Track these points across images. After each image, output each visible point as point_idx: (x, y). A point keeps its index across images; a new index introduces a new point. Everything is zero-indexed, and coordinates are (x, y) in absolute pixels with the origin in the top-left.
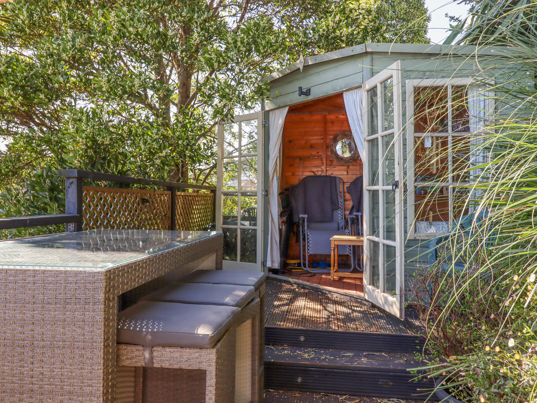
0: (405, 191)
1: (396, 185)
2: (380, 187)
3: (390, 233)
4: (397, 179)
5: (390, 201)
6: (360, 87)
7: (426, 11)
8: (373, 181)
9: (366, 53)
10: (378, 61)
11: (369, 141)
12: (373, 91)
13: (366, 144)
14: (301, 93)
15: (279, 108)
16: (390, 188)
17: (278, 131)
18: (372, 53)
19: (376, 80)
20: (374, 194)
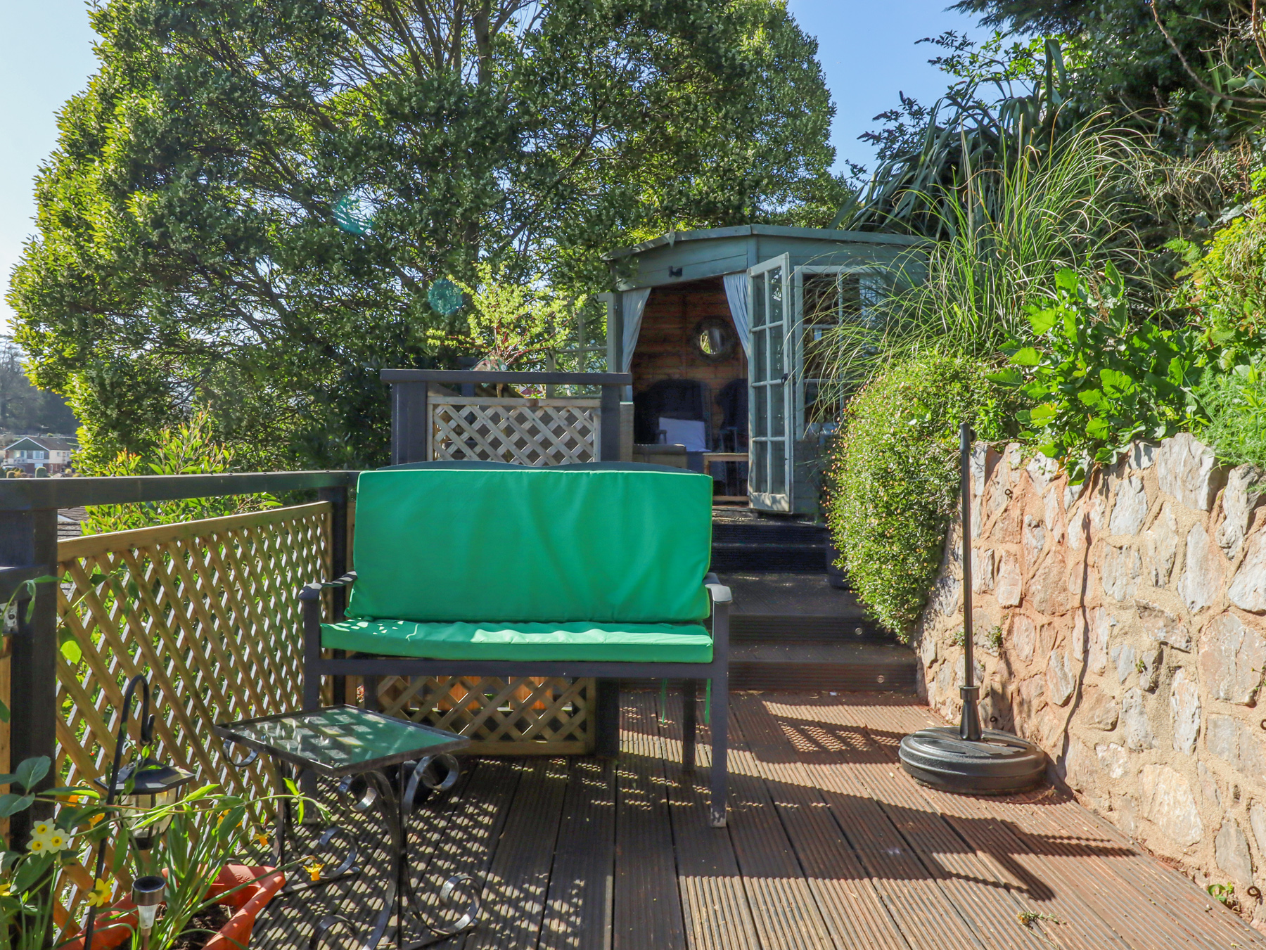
0: (794, 384)
1: (785, 377)
2: (768, 382)
3: (779, 431)
4: (786, 371)
5: (779, 400)
6: (744, 271)
7: (827, 95)
8: (760, 375)
9: (752, 235)
10: (767, 248)
11: (755, 333)
12: (759, 278)
13: (751, 336)
14: (672, 273)
15: (638, 289)
16: (779, 381)
17: (636, 318)
18: (758, 236)
19: (764, 267)
20: (760, 391)
